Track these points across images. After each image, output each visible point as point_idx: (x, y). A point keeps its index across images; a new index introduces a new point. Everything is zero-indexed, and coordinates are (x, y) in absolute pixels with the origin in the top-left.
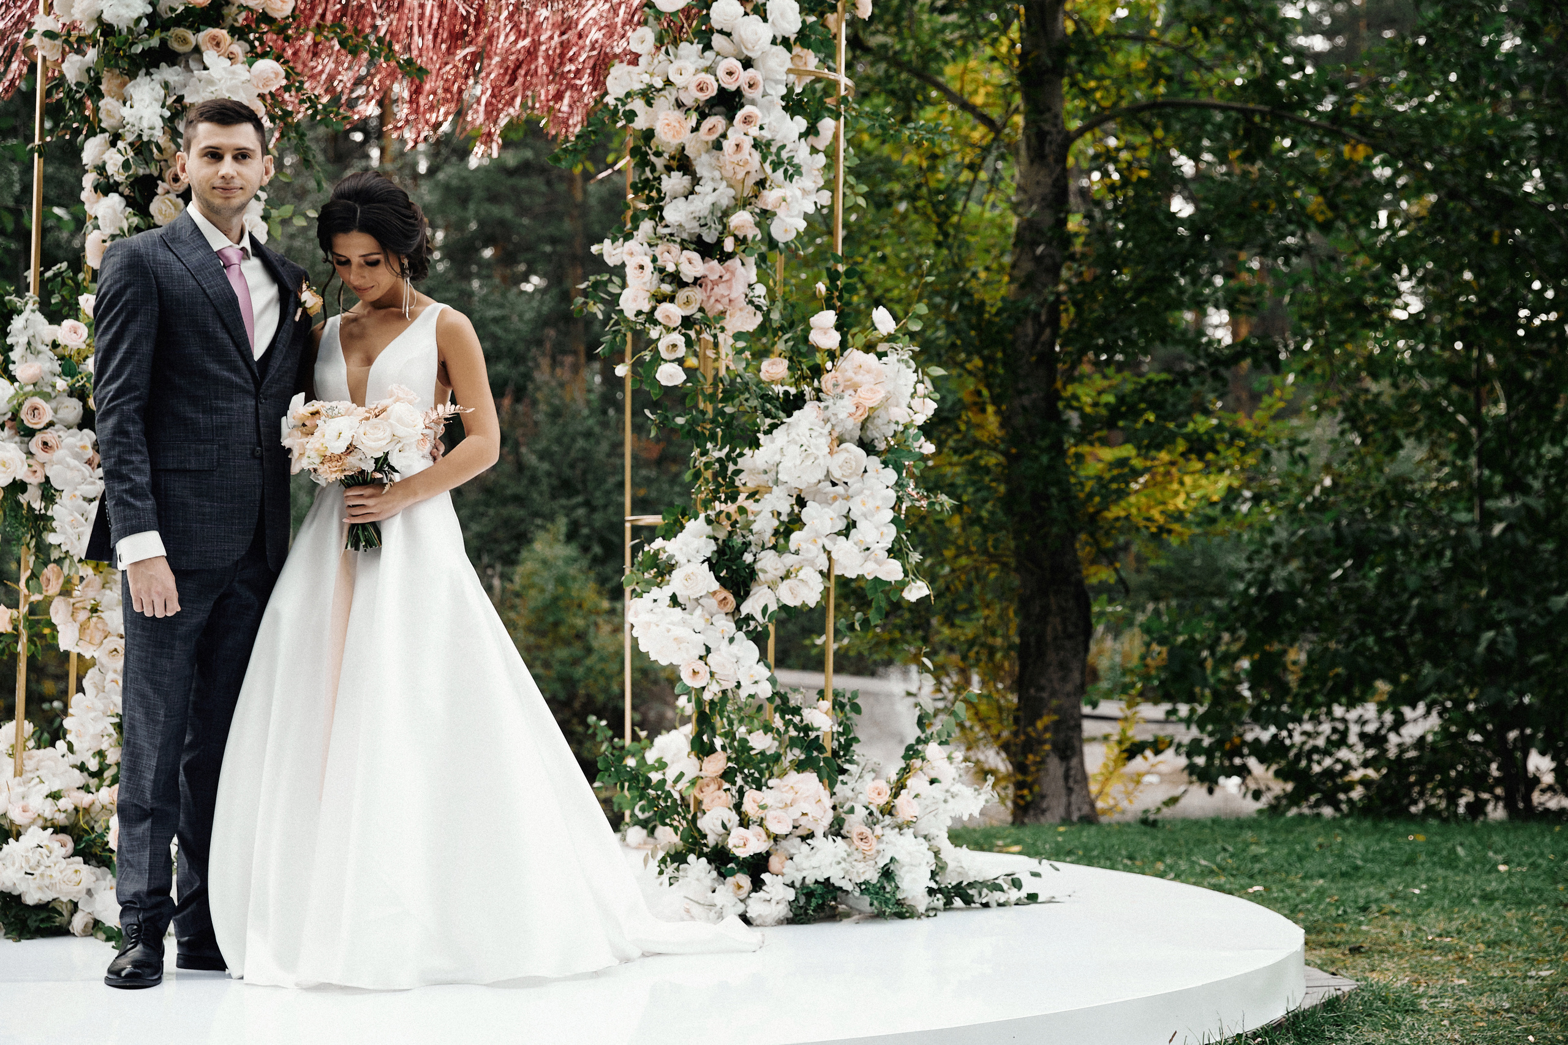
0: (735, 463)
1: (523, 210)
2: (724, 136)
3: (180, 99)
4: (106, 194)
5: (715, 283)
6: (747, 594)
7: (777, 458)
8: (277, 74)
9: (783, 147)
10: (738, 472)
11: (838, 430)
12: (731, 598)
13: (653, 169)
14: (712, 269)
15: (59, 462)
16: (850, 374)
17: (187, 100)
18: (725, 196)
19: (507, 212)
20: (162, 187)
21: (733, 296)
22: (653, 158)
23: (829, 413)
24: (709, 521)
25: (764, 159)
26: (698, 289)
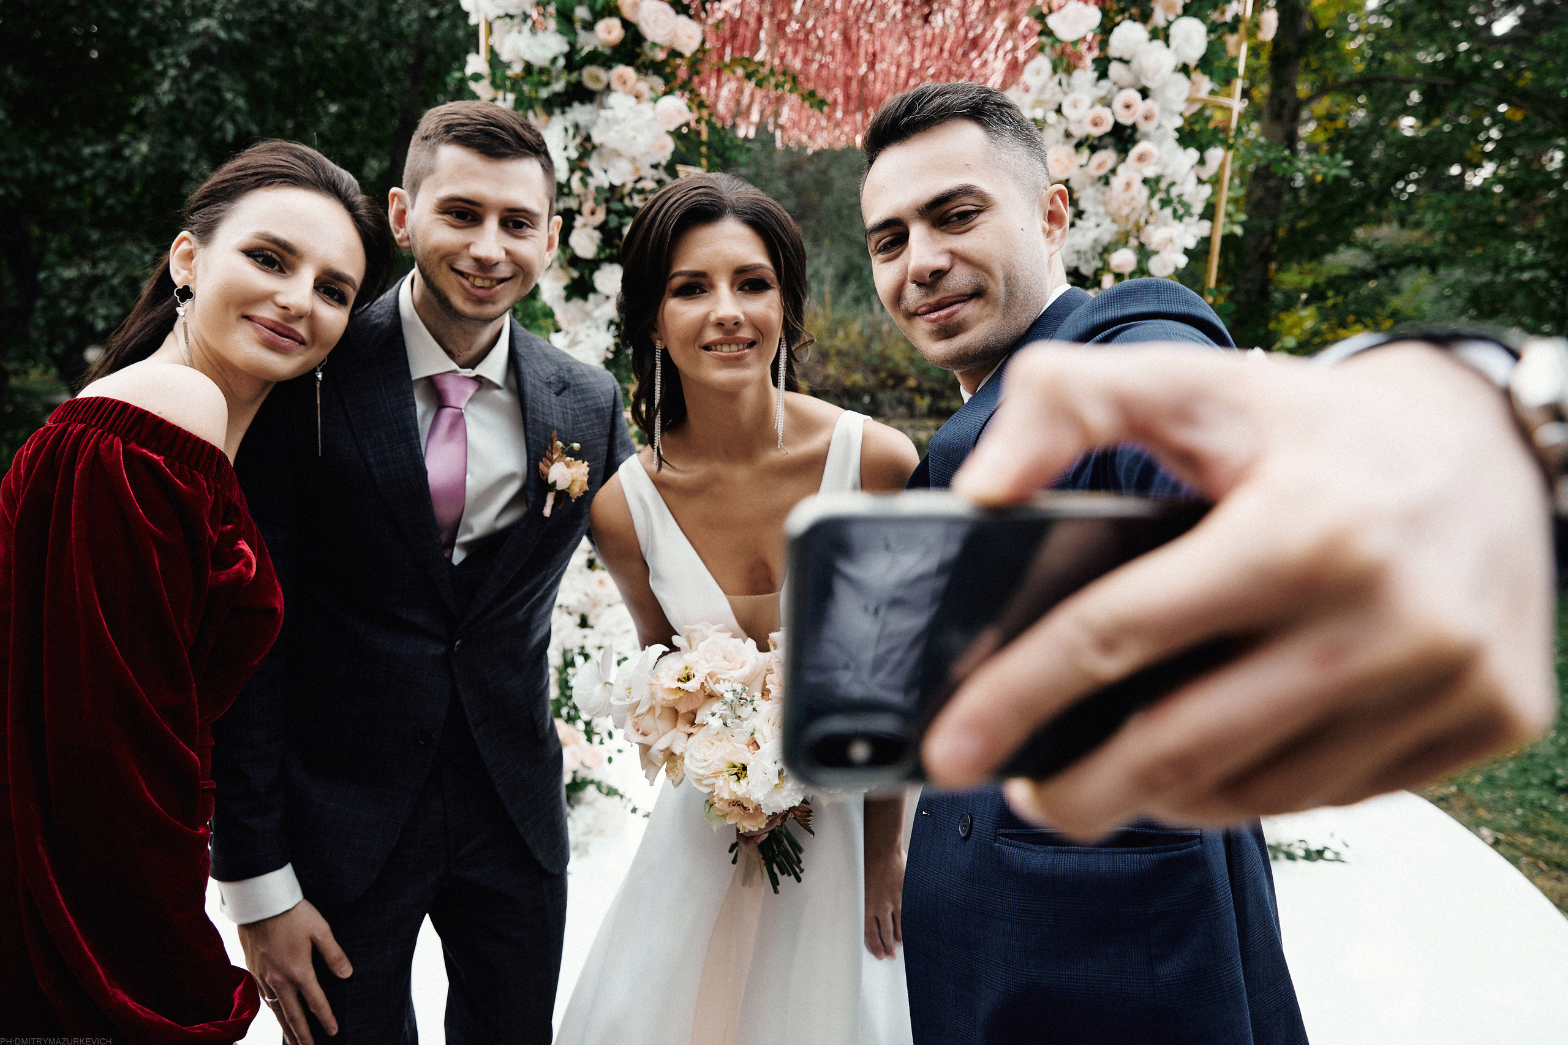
2: (1113, 171)
3: (588, 138)
8: (679, 111)
9: (1173, 184)
17: (595, 139)
18: (1108, 232)
25: (1152, 195)
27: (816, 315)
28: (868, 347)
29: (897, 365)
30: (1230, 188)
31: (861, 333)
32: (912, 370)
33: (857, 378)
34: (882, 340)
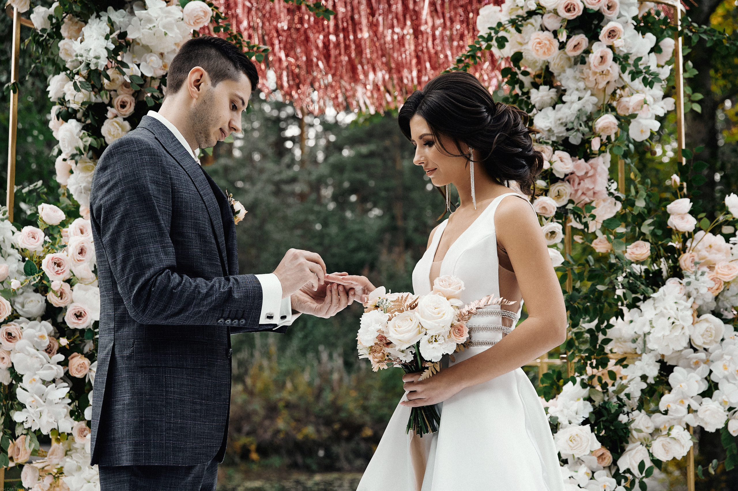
0: (605, 333)
1: (371, 176)
2: (588, 51)
3: (123, 35)
4: (66, 120)
5: (581, 179)
6: (623, 450)
7: (647, 329)
8: (205, 13)
9: (640, 59)
10: (607, 341)
11: (699, 302)
12: (608, 454)
13: (522, 86)
14: (578, 167)
15: (21, 351)
16: (704, 253)
17: (130, 36)
18: (589, 103)
19: (362, 176)
20: (111, 112)
21: (597, 189)
22: (521, 77)
23: (691, 288)
24: (584, 385)
25: (623, 70)
26: (567, 184)
27: (261, 368)
28: (318, 396)
29: (351, 415)
30: (685, 71)
31: (310, 384)
32: (367, 418)
33: (310, 430)
34: (332, 390)
